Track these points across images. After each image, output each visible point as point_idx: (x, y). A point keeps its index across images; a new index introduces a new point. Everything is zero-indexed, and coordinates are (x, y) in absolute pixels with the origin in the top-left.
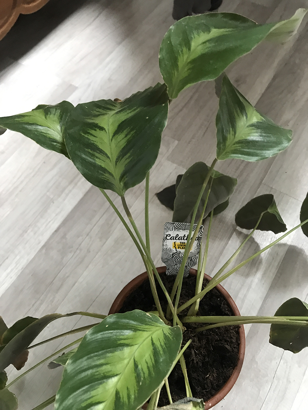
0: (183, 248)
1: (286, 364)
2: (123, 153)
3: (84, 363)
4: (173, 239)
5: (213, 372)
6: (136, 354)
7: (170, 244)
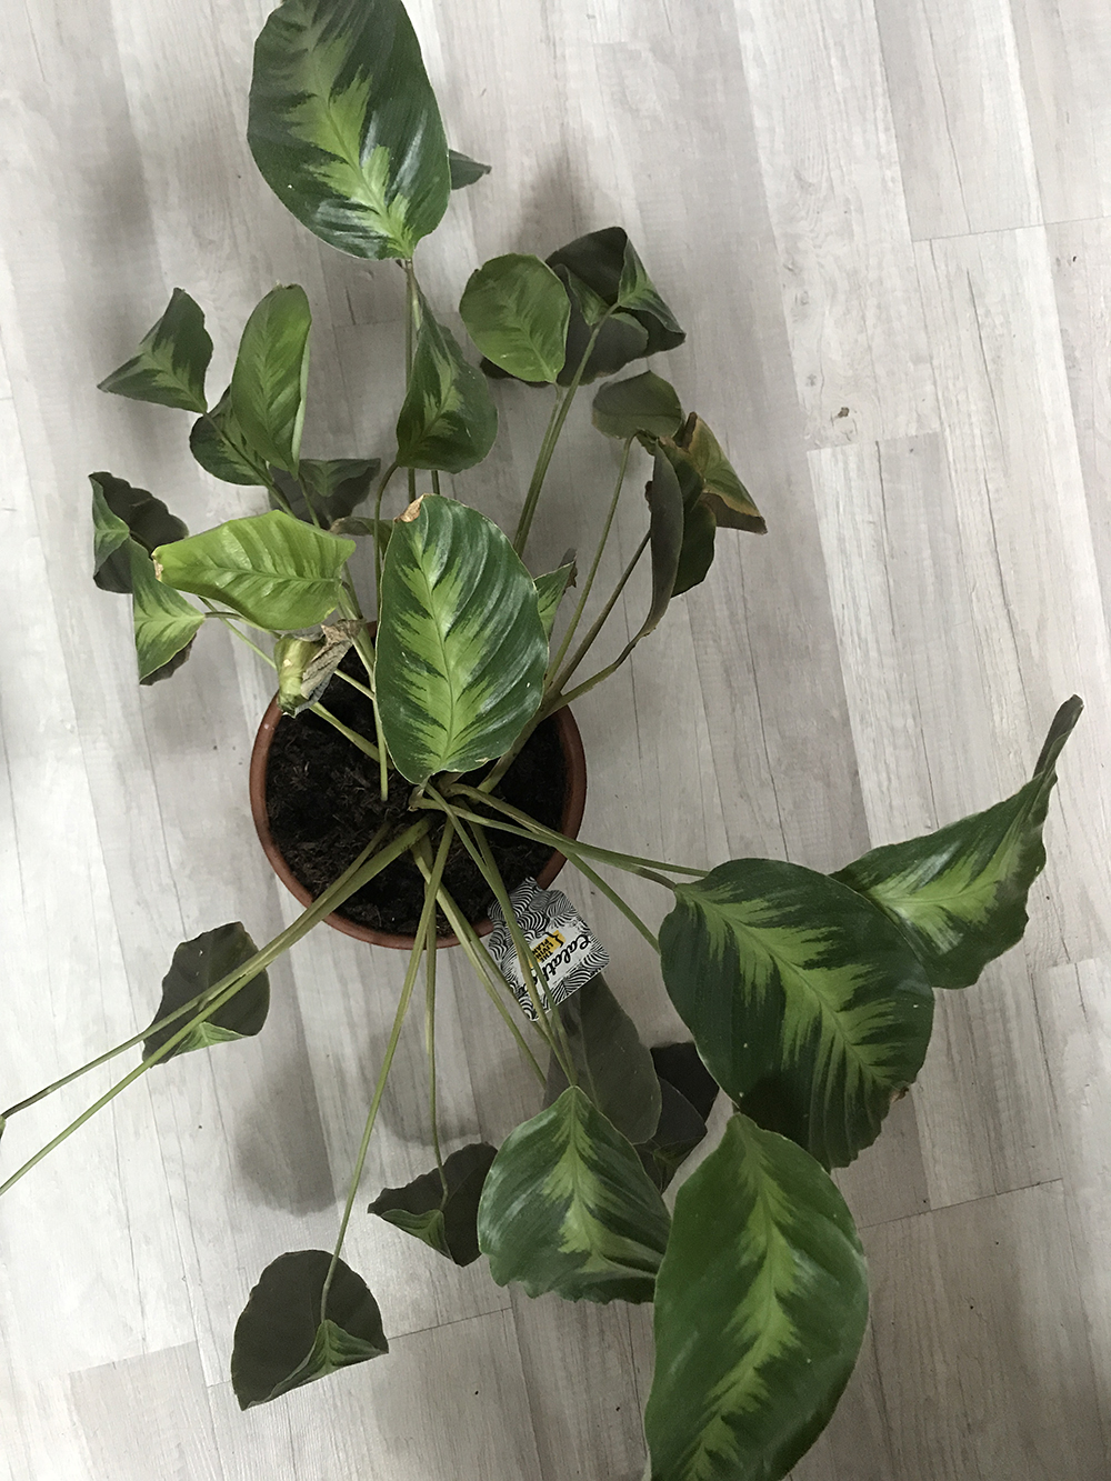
0: (539, 948)
1: (170, 930)
2: (731, 950)
3: (512, 606)
4: (570, 947)
5: (302, 782)
6: (446, 686)
7: (570, 933)
